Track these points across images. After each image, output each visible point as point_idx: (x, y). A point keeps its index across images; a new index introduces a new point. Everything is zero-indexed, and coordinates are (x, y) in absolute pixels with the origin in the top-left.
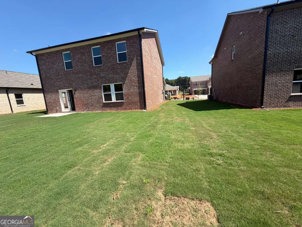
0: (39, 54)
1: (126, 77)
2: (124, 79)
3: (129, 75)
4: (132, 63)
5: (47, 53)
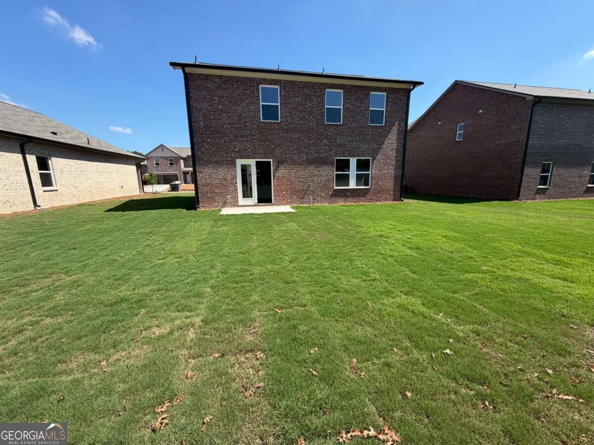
0: (197, 74)
1: (379, 149)
2: (375, 153)
3: (384, 146)
4: (392, 129)
5: (221, 77)
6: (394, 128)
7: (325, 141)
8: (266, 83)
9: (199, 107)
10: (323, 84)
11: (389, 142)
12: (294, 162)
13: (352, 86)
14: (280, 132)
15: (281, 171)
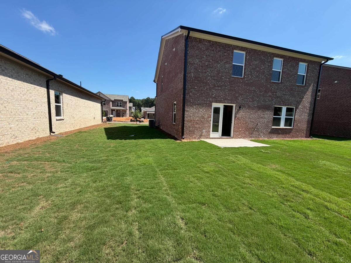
6: (310, 88)
7: (270, 94)
8: (238, 49)
9: (192, 62)
10: (273, 54)
11: (307, 97)
12: (249, 107)
13: (290, 57)
14: (243, 85)
15: (241, 113)
